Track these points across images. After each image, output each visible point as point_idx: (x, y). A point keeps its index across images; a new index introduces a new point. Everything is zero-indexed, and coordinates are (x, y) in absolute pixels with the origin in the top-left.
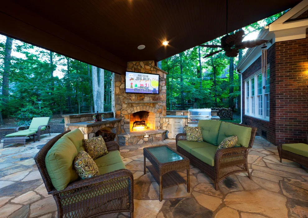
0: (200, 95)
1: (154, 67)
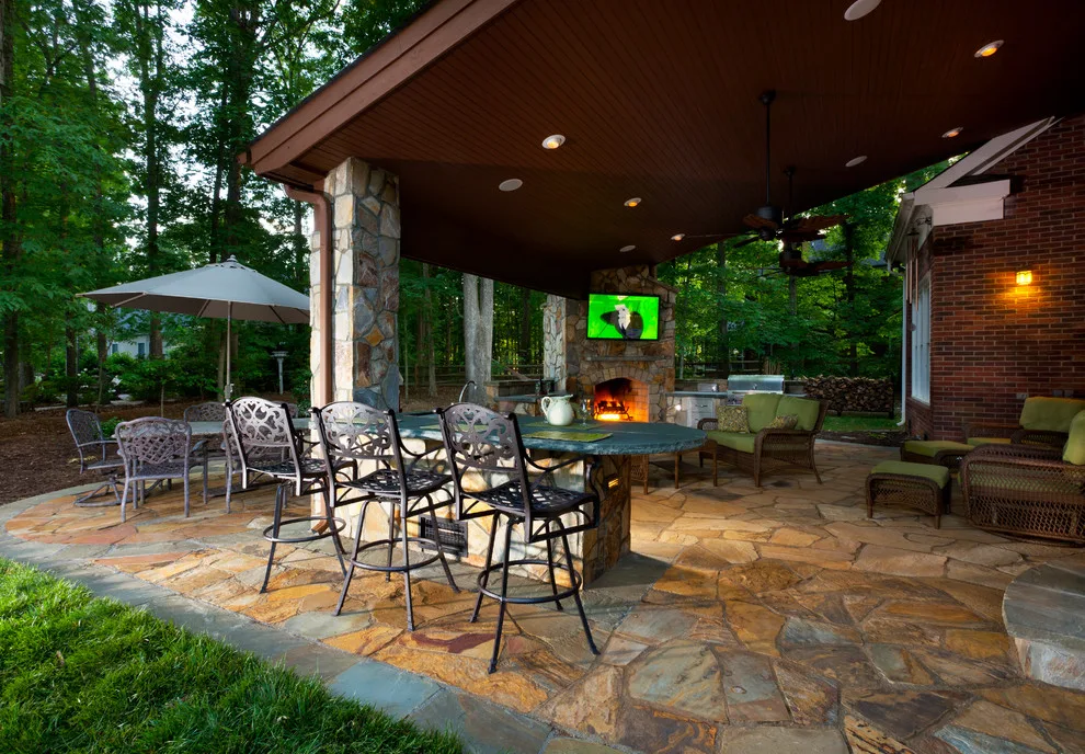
0: (783, 332)
1: (647, 280)
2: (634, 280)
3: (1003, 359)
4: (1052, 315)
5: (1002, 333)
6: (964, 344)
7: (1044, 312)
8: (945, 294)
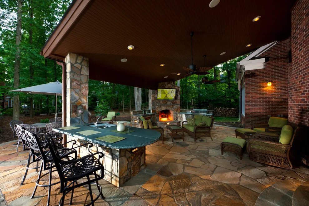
0: (213, 97)
1: (173, 85)
2: (169, 85)
3: (264, 106)
4: (277, 94)
5: (263, 99)
6: (254, 102)
7: (275, 93)
8: (248, 89)
